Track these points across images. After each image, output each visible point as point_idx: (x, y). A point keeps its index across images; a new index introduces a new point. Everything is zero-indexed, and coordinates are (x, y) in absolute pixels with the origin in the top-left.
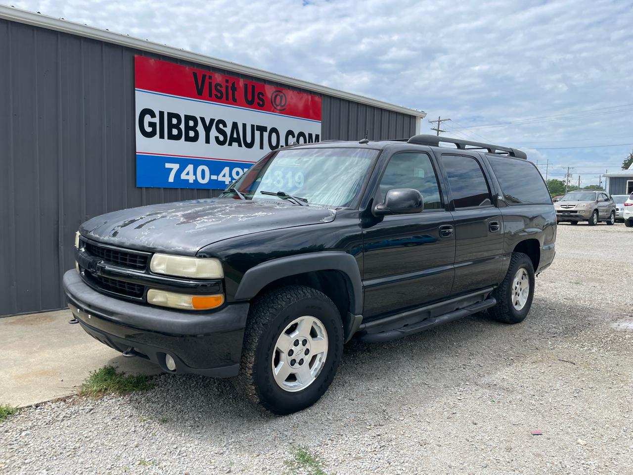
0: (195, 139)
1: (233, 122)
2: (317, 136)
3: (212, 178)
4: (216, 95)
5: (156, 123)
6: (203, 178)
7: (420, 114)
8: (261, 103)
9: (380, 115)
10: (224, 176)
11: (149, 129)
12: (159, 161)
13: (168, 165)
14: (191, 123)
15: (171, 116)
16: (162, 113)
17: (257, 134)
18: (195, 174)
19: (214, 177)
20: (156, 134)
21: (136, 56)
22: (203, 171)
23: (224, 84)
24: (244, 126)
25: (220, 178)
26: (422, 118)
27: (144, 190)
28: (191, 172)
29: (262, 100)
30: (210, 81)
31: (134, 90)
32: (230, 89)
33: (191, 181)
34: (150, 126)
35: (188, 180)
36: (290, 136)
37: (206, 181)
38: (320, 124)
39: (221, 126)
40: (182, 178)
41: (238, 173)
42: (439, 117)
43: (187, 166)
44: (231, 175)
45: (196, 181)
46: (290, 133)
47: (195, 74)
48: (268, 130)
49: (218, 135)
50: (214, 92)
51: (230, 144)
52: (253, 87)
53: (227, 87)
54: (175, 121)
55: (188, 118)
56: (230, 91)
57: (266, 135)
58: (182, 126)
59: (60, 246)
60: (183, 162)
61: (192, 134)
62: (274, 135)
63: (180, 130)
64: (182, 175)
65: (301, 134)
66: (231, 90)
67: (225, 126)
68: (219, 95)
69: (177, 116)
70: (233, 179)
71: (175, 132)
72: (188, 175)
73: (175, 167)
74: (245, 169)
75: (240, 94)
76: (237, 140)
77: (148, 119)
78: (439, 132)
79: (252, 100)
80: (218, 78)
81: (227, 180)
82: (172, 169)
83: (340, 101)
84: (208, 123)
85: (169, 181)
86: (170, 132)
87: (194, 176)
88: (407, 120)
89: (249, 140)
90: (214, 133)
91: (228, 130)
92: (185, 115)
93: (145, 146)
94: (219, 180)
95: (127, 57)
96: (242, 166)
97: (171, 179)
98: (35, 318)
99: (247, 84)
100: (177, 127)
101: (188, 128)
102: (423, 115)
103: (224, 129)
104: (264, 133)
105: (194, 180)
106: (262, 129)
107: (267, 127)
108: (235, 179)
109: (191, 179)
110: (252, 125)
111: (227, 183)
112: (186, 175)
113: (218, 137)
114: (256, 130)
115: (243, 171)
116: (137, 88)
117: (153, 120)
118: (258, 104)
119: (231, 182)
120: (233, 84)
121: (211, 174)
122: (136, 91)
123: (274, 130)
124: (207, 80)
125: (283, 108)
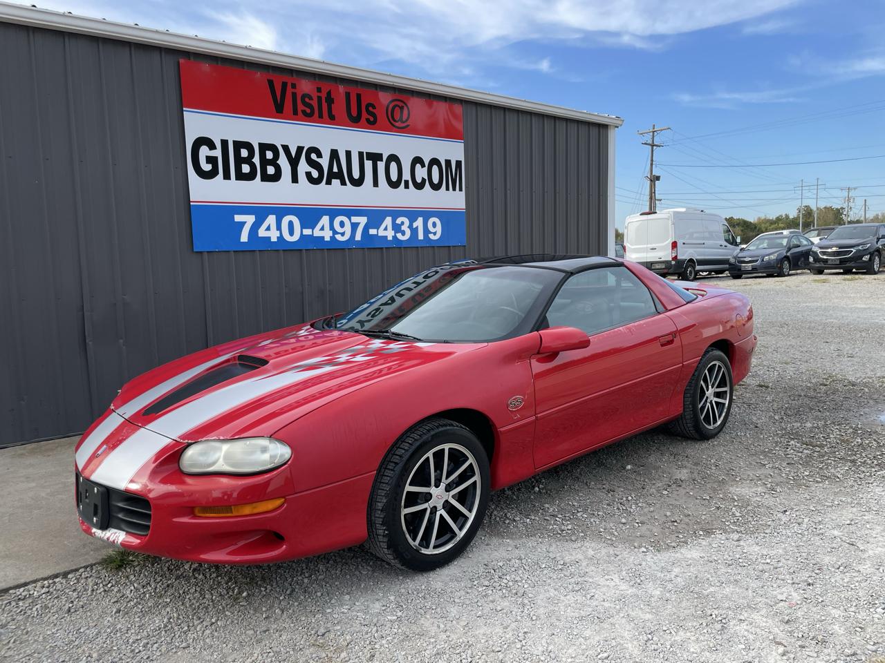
0: (276, 177)
1: (332, 150)
2: (459, 163)
3: (304, 233)
4: (304, 112)
5: (217, 157)
6: (291, 233)
7: (615, 121)
8: (372, 119)
9: (553, 126)
10: (322, 229)
11: (207, 167)
12: (225, 213)
13: (238, 218)
14: (269, 155)
15: (238, 145)
16: (224, 143)
17: (368, 165)
18: (279, 228)
19: (307, 232)
20: (218, 173)
21: (182, 61)
22: (291, 224)
23: (315, 95)
24: (348, 154)
25: (317, 233)
26: (617, 127)
27: (206, 255)
28: (274, 227)
29: (374, 115)
30: (294, 90)
31: (183, 111)
32: (324, 100)
33: (274, 239)
34: (208, 162)
35: (270, 238)
36: (418, 166)
37: (296, 237)
38: (463, 144)
39: (313, 156)
40: (260, 235)
41: (342, 224)
43: (266, 218)
44: (332, 228)
45: (281, 238)
46: (417, 160)
47: (271, 83)
48: (385, 159)
49: (310, 169)
50: (300, 107)
51: (329, 182)
52: (359, 96)
53: (319, 99)
54: (244, 153)
55: (264, 147)
56: (325, 105)
57: (381, 166)
59: (87, 341)
60: (261, 212)
61: (271, 170)
62: (393, 166)
63: (253, 166)
64: (259, 231)
65: (434, 162)
66: (326, 102)
67: (319, 155)
69: (248, 146)
70: (335, 232)
71: (246, 169)
72: (270, 230)
73: (250, 220)
74: (352, 218)
75: (339, 107)
76: (339, 176)
77: (204, 151)
78: (654, 147)
79: (356, 116)
80: (306, 86)
81: (327, 235)
82: (243, 224)
83: (491, 109)
84: (293, 153)
85: (241, 241)
86: (238, 169)
87: (279, 232)
88: (594, 131)
89: (356, 175)
90: (303, 167)
91: (324, 162)
92: (259, 144)
93: (202, 191)
94: (315, 235)
95: (169, 62)
96: (350, 212)
97: (244, 238)
98: (57, 445)
99: (349, 93)
100: (249, 160)
101: (265, 162)
102: (619, 122)
103: (319, 160)
104: (378, 162)
105: (278, 237)
106: (375, 157)
107: (382, 154)
108: (338, 233)
109: (274, 235)
110: (359, 152)
111: (327, 239)
112: (266, 230)
113: (310, 172)
114: (367, 160)
115: (350, 220)
116: (186, 107)
117: (213, 153)
118: (368, 120)
119: (333, 238)
120: (329, 93)
121: (303, 227)
122: (184, 113)
123: (393, 158)
124: (289, 90)
125: (405, 124)
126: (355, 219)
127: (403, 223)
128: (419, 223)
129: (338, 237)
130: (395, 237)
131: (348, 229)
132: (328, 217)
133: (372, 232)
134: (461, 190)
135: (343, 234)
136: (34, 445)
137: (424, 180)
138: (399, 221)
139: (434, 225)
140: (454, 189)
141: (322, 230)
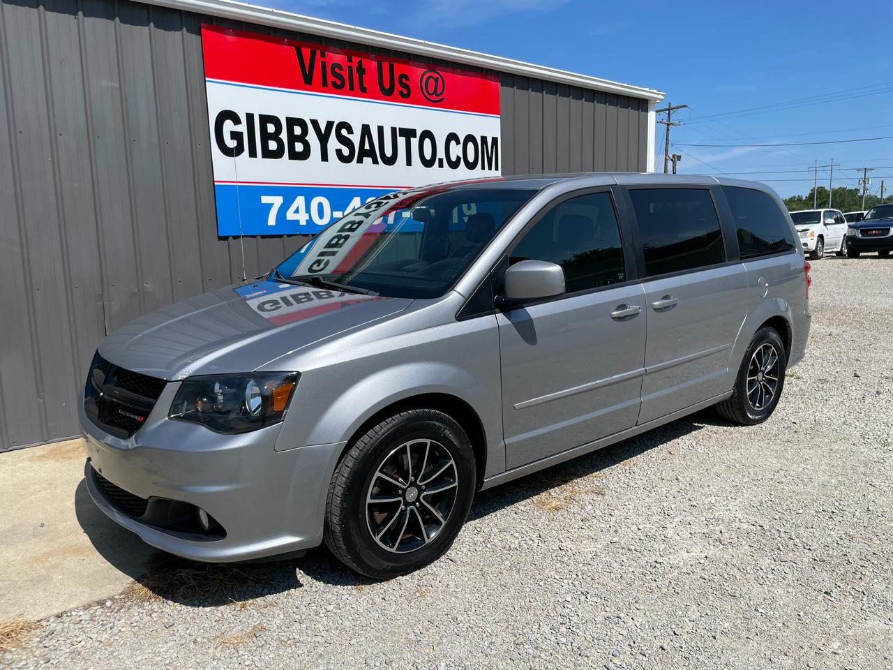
0: (305, 155)
1: (363, 125)
2: (495, 140)
3: (334, 216)
4: (334, 83)
5: (242, 133)
6: (321, 215)
7: (655, 95)
8: (405, 91)
11: (231, 144)
12: (252, 193)
13: (265, 200)
14: (297, 130)
15: (265, 120)
16: (250, 117)
17: (401, 141)
18: (308, 210)
19: (338, 214)
20: (244, 150)
21: (203, 26)
22: (320, 206)
23: (345, 65)
24: (381, 129)
26: (657, 101)
27: (232, 240)
28: (302, 208)
29: (408, 88)
30: (323, 60)
31: (205, 81)
32: (355, 70)
33: (303, 223)
34: (232, 138)
35: (298, 221)
36: (453, 143)
37: (325, 220)
38: (499, 120)
39: (344, 132)
40: (288, 218)
42: (670, 104)
43: (295, 199)
45: (310, 221)
46: (452, 137)
47: (299, 51)
48: (418, 135)
49: (340, 146)
50: (330, 78)
51: (360, 161)
52: (391, 66)
53: (350, 68)
54: (271, 128)
55: (292, 122)
56: (356, 76)
57: (415, 142)
58: (284, 136)
59: (107, 334)
60: (289, 193)
61: (299, 147)
62: (427, 142)
63: (280, 143)
64: (288, 214)
65: (470, 138)
66: (357, 72)
67: (350, 131)
69: (275, 120)
71: (273, 145)
72: (298, 213)
73: (277, 201)
75: (371, 78)
76: (371, 153)
77: (228, 126)
78: (670, 126)
79: (389, 89)
82: (272, 205)
83: (529, 81)
84: (323, 130)
85: (269, 224)
86: (265, 146)
87: (308, 214)
88: (633, 106)
89: (389, 153)
90: (333, 144)
91: (355, 138)
92: (287, 118)
93: (227, 169)
95: (191, 27)
97: (272, 221)
98: (77, 446)
99: (381, 63)
100: (275, 137)
101: (292, 138)
103: (349, 136)
105: (307, 220)
106: (408, 134)
107: (415, 130)
109: (303, 218)
110: (392, 128)
112: (294, 213)
113: (341, 150)
114: (400, 136)
116: (208, 77)
117: (238, 128)
118: (401, 92)
120: (360, 64)
121: (333, 209)
122: (207, 83)
123: (427, 134)
124: (319, 60)
125: (440, 98)
132: (359, 198)
134: (497, 169)
136: (53, 446)
137: (458, 158)
140: (490, 168)
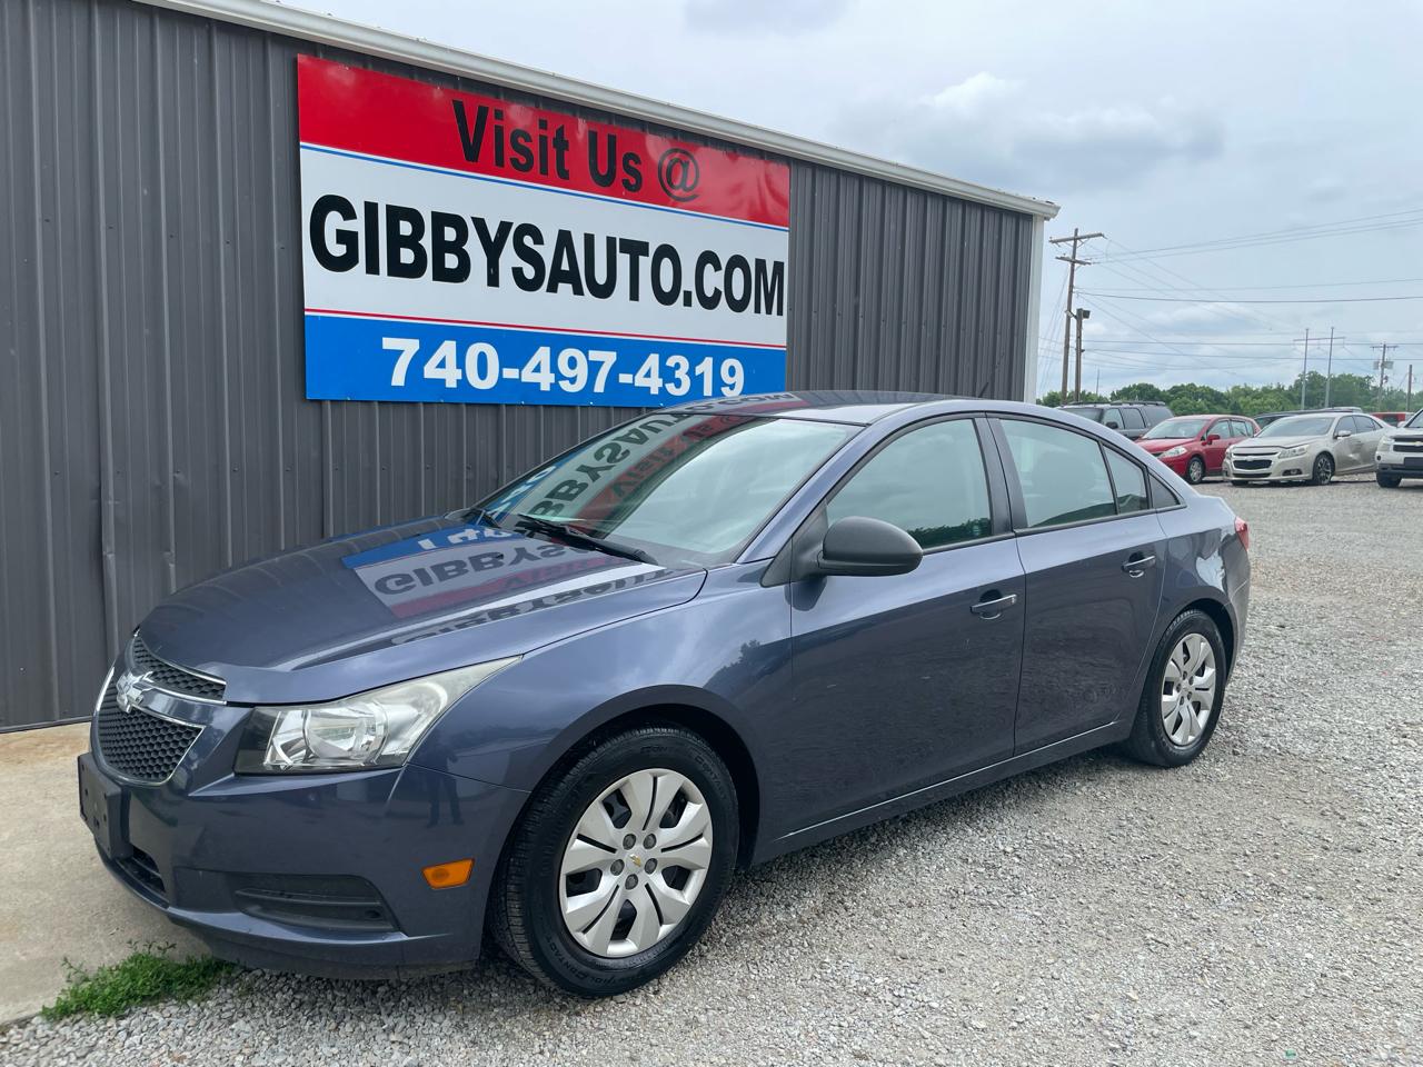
0: (461, 274)
1: (560, 231)
2: (778, 266)
3: (505, 376)
5: (356, 233)
6: (483, 374)
7: (1044, 209)
8: (633, 182)
9: (940, 212)
10: (537, 369)
11: (336, 250)
12: (366, 332)
13: (389, 343)
14: (450, 234)
15: (395, 214)
16: (371, 209)
17: (623, 261)
18: (461, 364)
19: (511, 373)
20: (357, 262)
21: (302, 58)
22: (482, 358)
23: (535, 133)
24: (589, 239)
25: (528, 376)
26: (1047, 219)
27: (328, 407)
28: (452, 361)
29: (637, 175)
30: (499, 123)
31: (297, 148)
32: (550, 143)
33: (451, 384)
34: (340, 240)
35: (444, 380)
36: (709, 268)
37: (490, 382)
38: (787, 234)
39: (528, 241)
40: (426, 376)
41: (572, 363)
42: (1076, 230)
43: (440, 344)
44: (554, 368)
45: (463, 382)
46: (708, 258)
47: (459, 107)
48: (652, 251)
49: (520, 263)
50: (509, 153)
51: (552, 288)
52: (612, 139)
53: (543, 140)
54: (406, 228)
55: (441, 220)
56: (552, 153)
57: (645, 263)
58: (426, 241)
59: (105, 554)
60: (430, 335)
61: (451, 261)
62: (666, 264)
63: (420, 253)
64: (426, 368)
65: (737, 261)
66: (554, 146)
67: (538, 239)
68: (523, 161)
69: (414, 216)
70: (559, 377)
71: (407, 256)
72: (444, 368)
73: (410, 347)
74: (590, 352)
75: (579, 157)
76: (572, 277)
78: (1076, 265)
79: (607, 175)
80: (518, 116)
81: (545, 380)
82: (399, 353)
83: (838, 175)
84: (493, 235)
85: (393, 384)
86: (393, 256)
87: (460, 371)
88: (1008, 225)
89: (601, 277)
90: (509, 258)
91: (547, 252)
92: (433, 213)
93: (326, 292)
94: (523, 380)
95: (279, 59)
96: (586, 343)
97: (398, 378)
98: (35, 741)
99: (596, 133)
100: (413, 242)
101: (441, 247)
102: (1052, 211)
103: (537, 248)
104: (641, 257)
105: (458, 381)
106: (636, 249)
107: (647, 243)
108: (565, 378)
109: (451, 377)
110: (608, 238)
111: (545, 387)
112: (438, 367)
113: (521, 269)
114: (621, 252)
115: (587, 356)
116: (304, 140)
117: (349, 226)
118: (626, 183)
119: (555, 386)
120: (560, 132)
121: (503, 365)
122: (301, 150)
123: (666, 251)
124: (491, 122)
125: (691, 194)
126: (595, 355)
127: (678, 366)
128: (706, 367)
129: (565, 385)
130: (663, 390)
131: (582, 372)
132: (548, 349)
133: (625, 378)
134: (780, 313)
135: (573, 380)
137: (717, 292)
138: (671, 362)
139: (732, 371)
140: (769, 311)
141: (537, 372)
